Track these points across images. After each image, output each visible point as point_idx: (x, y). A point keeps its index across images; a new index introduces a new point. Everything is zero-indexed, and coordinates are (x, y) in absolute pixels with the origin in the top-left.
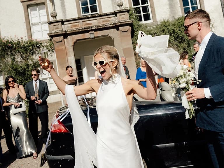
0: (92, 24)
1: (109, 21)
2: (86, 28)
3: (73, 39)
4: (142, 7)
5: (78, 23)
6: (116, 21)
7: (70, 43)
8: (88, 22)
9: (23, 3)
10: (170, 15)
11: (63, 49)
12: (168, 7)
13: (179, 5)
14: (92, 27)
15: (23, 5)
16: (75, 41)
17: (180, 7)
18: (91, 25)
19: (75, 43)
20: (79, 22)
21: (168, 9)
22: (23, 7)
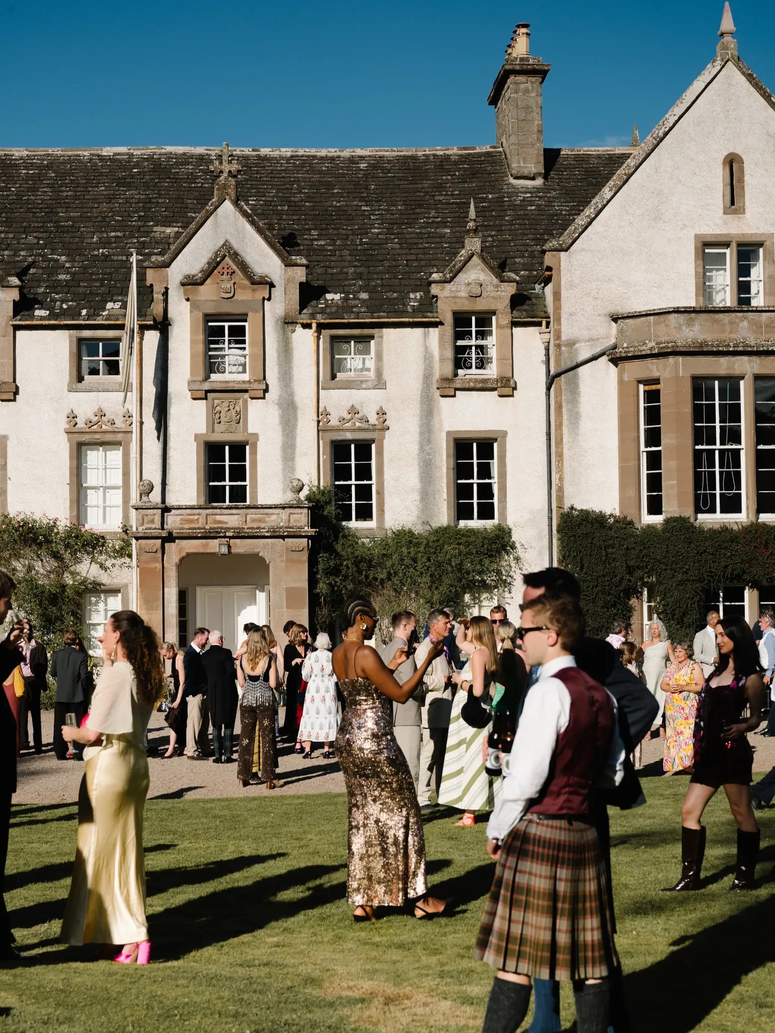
0: (227, 523)
1: (265, 522)
2: (213, 532)
3: (181, 550)
4: (356, 485)
5: (196, 517)
6: (282, 524)
7: (174, 557)
8: (218, 518)
9: (71, 435)
10: (418, 517)
11: (156, 568)
12: (417, 497)
13: (445, 496)
14: (228, 529)
15: (68, 438)
16: (184, 554)
17: (446, 502)
18: (225, 526)
19: (182, 560)
20: (199, 514)
21: (416, 503)
22: (68, 445)
